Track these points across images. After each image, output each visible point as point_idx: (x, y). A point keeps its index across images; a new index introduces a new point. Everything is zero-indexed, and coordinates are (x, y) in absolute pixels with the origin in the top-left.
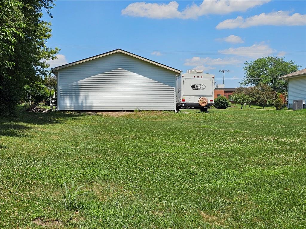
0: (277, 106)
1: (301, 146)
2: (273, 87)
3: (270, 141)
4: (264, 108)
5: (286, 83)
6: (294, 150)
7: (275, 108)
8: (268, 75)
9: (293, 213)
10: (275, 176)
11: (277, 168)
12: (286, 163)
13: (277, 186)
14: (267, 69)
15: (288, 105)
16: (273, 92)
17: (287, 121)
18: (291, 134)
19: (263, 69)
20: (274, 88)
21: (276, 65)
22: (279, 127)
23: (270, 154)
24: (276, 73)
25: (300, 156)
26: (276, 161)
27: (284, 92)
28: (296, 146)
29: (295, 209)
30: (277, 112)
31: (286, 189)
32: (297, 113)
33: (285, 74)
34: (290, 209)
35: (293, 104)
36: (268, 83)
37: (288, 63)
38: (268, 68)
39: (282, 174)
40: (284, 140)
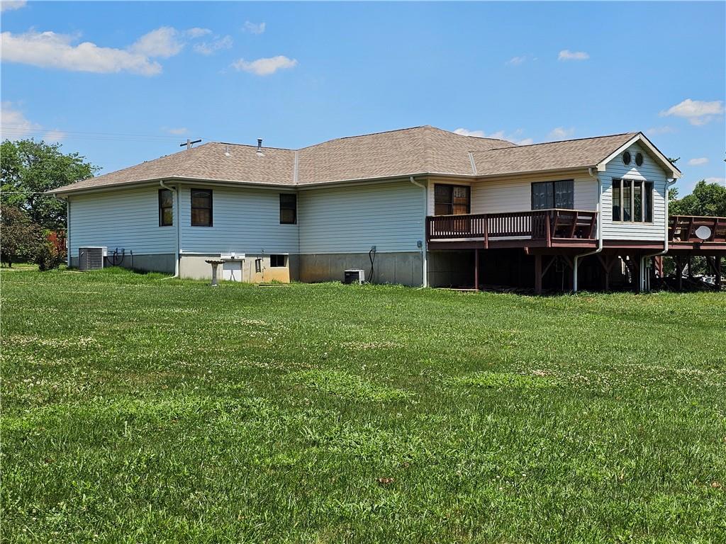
0: (40, 261)
1: (92, 354)
2: (32, 215)
3: (17, 346)
4: (10, 265)
5: (64, 207)
6: (73, 367)
7: (36, 267)
8: (20, 185)
9: (59, 517)
10: (21, 432)
11: (28, 411)
12: (53, 398)
13: (25, 457)
14: (18, 170)
15: (68, 258)
16: (33, 228)
17: (64, 297)
18: (71, 329)
19: (8, 169)
20: (36, 216)
21: (41, 162)
22: (42, 312)
23: (15, 380)
24: (41, 182)
25: (87, 379)
26: (29, 395)
27: (59, 227)
28: (80, 355)
29: (64, 507)
30: (41, 276)
31: (46, 461)
32: (89, 278)
33: (62, 185)
34: (51, 508)
35: (81, 256)
36: (21, 205)
37: (69, 158)
38: (20, 168)
39: (40, 424)
40: (52, 343)
